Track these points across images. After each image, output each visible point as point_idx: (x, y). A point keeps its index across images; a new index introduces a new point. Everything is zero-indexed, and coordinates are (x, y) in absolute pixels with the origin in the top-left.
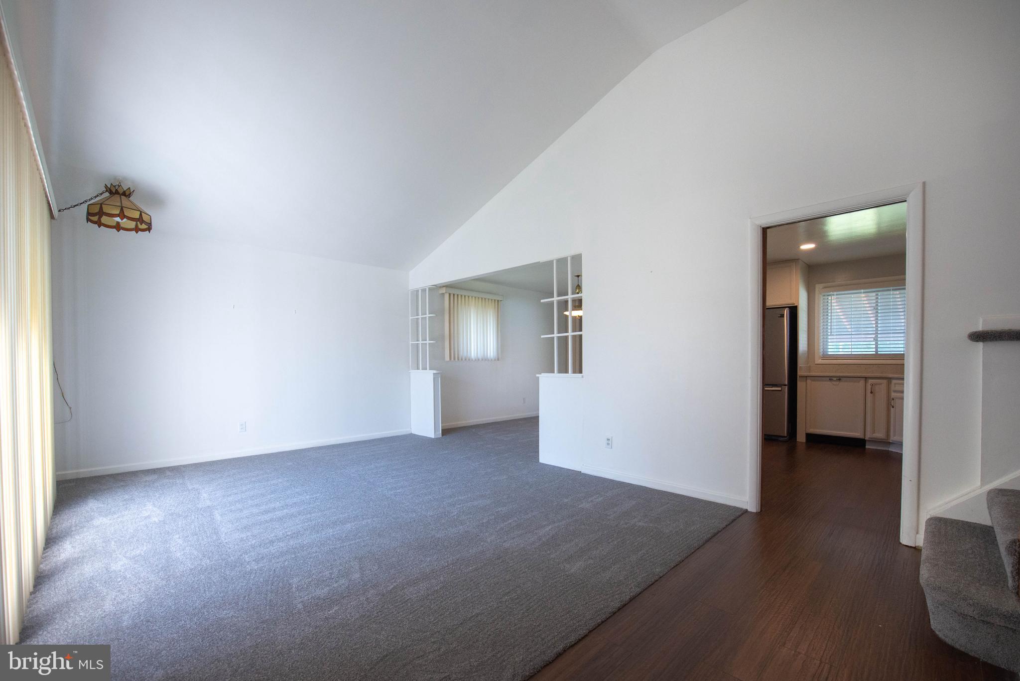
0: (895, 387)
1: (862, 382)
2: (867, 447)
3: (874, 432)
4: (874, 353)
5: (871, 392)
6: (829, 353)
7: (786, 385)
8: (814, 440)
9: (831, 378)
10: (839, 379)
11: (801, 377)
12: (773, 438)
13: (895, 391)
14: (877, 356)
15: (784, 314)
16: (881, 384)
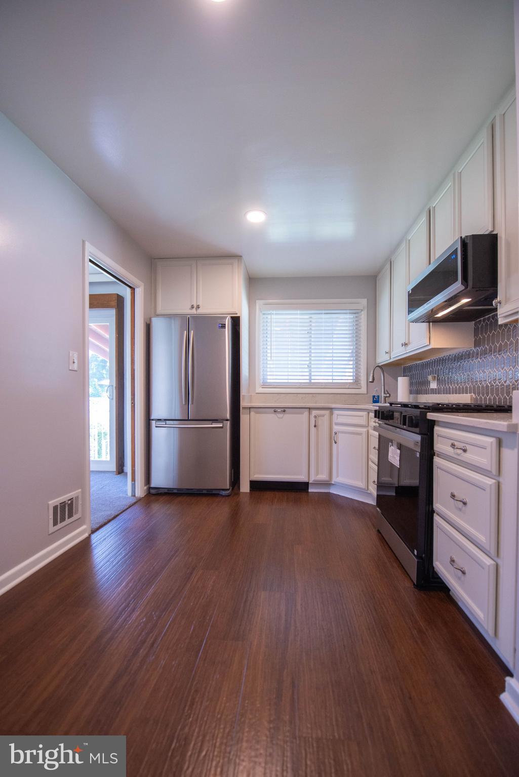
0: (337, 418)
1: (306, 413)
2: (310, 491)
3: (317, 474)
4: (308, 381)
5: (315, 426)
6: (269, 381)
7: (227, 420)
8: (258, 486)
9: (275, 410)
10: (284, 410)
11: (244, 408)
12: (214, 492)
13: (337, 424)
14: (311, 385)
15: (225, 324)
16: (323, 416)
